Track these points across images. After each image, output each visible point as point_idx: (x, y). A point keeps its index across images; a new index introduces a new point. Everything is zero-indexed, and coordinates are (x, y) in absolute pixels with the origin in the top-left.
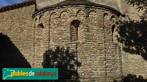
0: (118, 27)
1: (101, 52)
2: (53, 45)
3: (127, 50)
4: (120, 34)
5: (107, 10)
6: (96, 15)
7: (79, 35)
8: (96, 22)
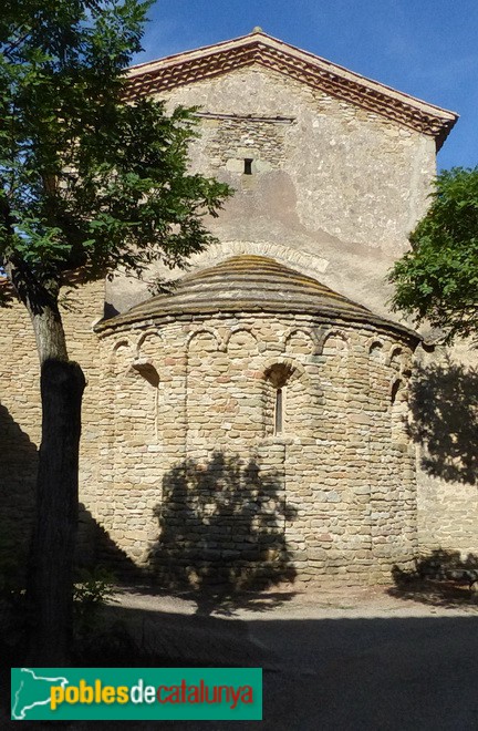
0: (410, 386)
1: (359, 474)
2: (201, 447)
3: (434, 468)
4: (413, 412)
5: (380, 333)
6: (345, 349)
7: (284, 413)
8: (344, 373)
